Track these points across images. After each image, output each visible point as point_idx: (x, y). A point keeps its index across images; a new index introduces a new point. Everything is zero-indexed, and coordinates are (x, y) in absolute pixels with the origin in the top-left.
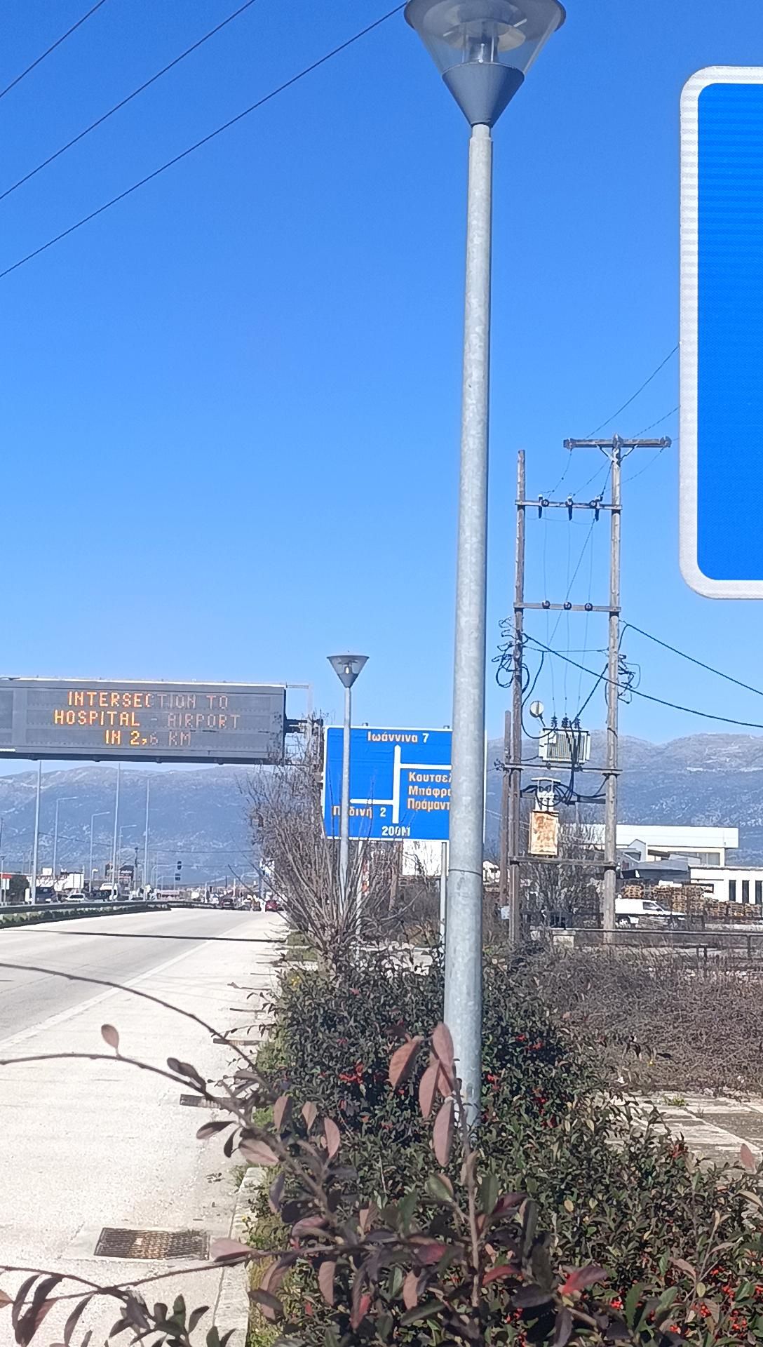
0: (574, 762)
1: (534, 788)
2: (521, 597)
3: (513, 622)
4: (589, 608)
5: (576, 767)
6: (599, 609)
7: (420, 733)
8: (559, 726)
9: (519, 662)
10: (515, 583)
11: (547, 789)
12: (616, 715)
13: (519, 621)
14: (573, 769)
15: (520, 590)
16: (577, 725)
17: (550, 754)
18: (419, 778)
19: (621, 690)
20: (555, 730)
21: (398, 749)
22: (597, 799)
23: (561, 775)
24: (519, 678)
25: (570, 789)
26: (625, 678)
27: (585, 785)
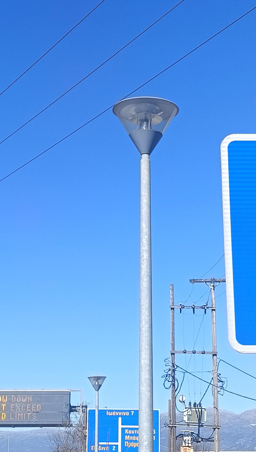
0: (199, 423)
1: (182, 435)
2: (173, 348)
3: (170, 359)
4: (204, 353)
5: (200, 425)
6: (208, 353)
7: (130, 411)
8: (192, 407)
9: (173, 377)
10: (171, 342)
11: (187, 436)
12: (217, 401)
13: (173, 359)
14: (199, 426)
15: (173, 345)
16: (200, 406)
17: (189, 419)
18: (130, 432)
19: (219, 389)
20: (191, 408)
21: (120, 419)
22: (210, 439)
23: (194, 429)
24: (174, 385)
25: (198, 435)
26: (220, 384)
27: (205, 433)
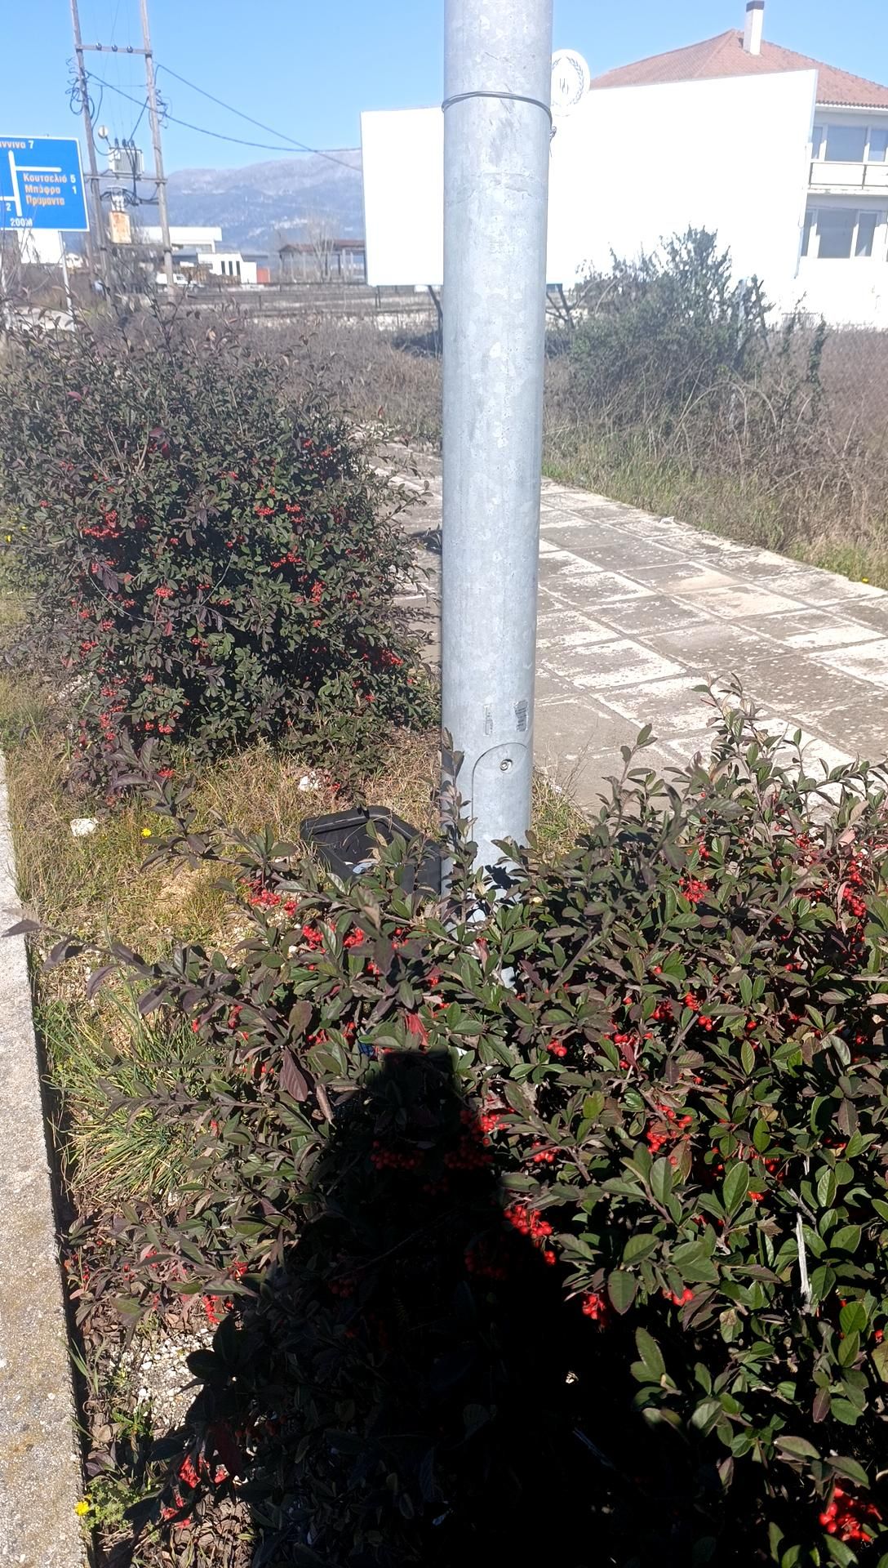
0: (134, 173)
1: (109, 194)
2: (79, 40)
3: (77, 61)
4: (130, 51)
5: (136, 178)
6: (138, 51)
7: (26, 140)
8: (121, 146)
9: (85, 93)
10: (74, 27)
11: (118, 194)
12: (159, 138)
13: (81, 60)
14: (135, 179)
15: (78, 33)
16: (133, 144)
17: (117, 168)
18: (32, 178)
19: (160, 117)
20: (118, 148)
21: (11, 155)
22: (153, 201)
23: (126, 184)
24: (87, 107)
25: (134, 194)
26: (161, 109)
27: (145, 189)
